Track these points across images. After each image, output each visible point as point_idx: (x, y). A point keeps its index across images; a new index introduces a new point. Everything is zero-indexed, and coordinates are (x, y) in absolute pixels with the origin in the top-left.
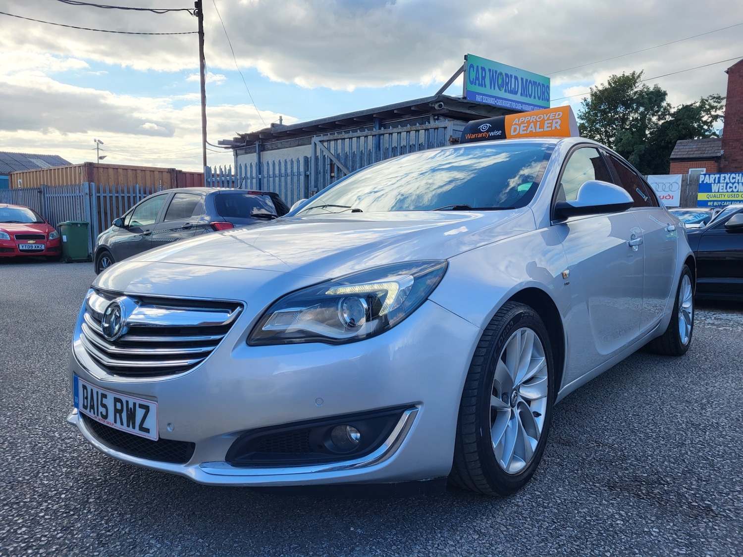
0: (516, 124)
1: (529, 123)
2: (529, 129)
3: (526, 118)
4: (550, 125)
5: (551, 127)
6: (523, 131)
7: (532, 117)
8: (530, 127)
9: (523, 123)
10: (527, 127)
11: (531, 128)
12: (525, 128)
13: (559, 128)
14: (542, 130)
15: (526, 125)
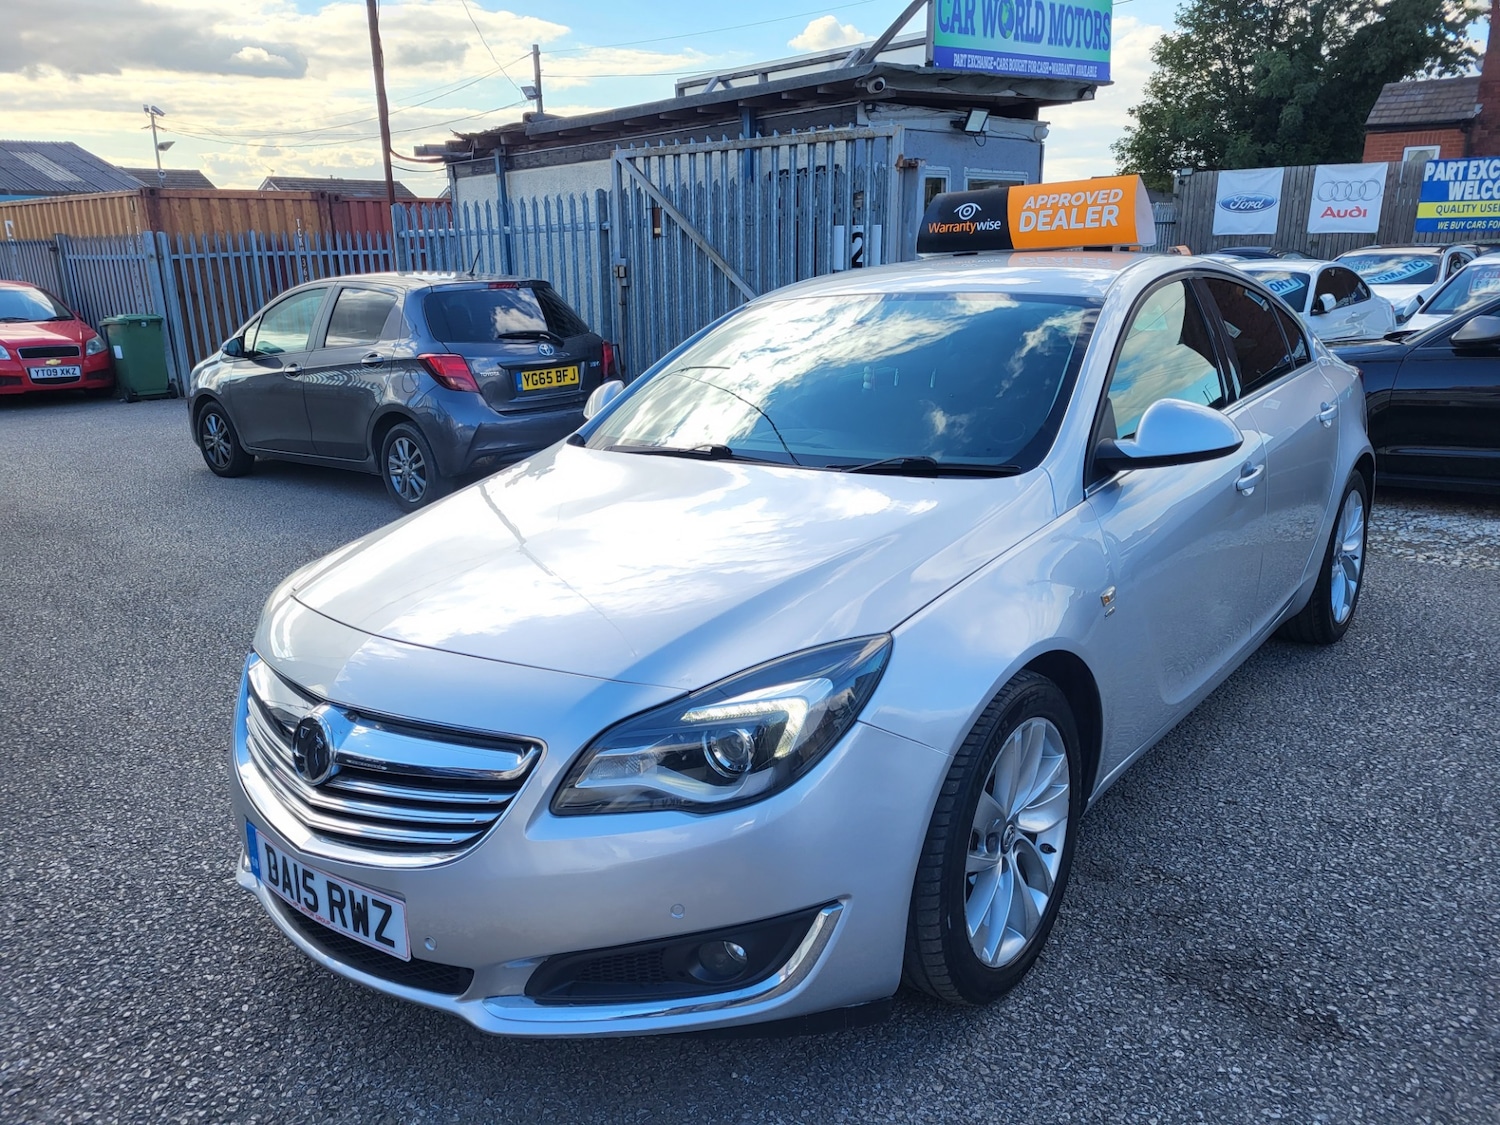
0: (1029, 209)
1: (1055, 208)
2: (1056, 223)
3: (1051, 196)
4: (1097, 216)
5: (1099, 220)
6: (1044, 224)
7: (1063, 196)
8: (1058, 218)
9: (1043, 207)
10: (1053, 217)
11: (1060, 220)
12: (1048, 220)
13: (1114, 223)
14: (1081, 226)
15: (1050, 212)
